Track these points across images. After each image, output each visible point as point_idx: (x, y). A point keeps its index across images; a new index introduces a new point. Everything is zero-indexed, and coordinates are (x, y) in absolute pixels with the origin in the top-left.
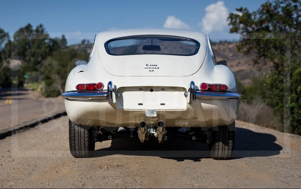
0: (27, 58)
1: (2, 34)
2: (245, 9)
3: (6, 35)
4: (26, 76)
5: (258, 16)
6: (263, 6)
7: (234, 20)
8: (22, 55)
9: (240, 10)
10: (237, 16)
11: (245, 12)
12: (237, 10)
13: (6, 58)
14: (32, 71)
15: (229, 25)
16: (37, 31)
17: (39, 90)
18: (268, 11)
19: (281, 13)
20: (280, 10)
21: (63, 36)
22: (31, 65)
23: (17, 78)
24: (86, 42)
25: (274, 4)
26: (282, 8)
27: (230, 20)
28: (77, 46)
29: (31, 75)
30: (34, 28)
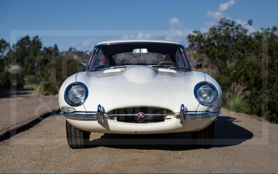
0: (25, 64)
1: (4, 44)
2: (199, 31)
3: (7, 45)
4: (25, 79)
5: (207, 36)
6: (210, 29)
7: (191, 39)
8: (20, 61)
9: (196, 32)
10: (193, 36)
11: (199, 33)
12: (194, 32)
13: (7, 64)
14: (30, 75)
15: (188, 42)
16: (34, 41)
17: (38, 90)
18: (214, 33)
19: (223, 34)
20: (222, 31)
21: (56, 46)
22: (28, 69)
23: (16, 80)
24: (73, 50)
25: (218, 28)
26: (223, 30)
27: (188, 39)
28: (65, 53)
29: (29, 78)
30: (31, 39)
